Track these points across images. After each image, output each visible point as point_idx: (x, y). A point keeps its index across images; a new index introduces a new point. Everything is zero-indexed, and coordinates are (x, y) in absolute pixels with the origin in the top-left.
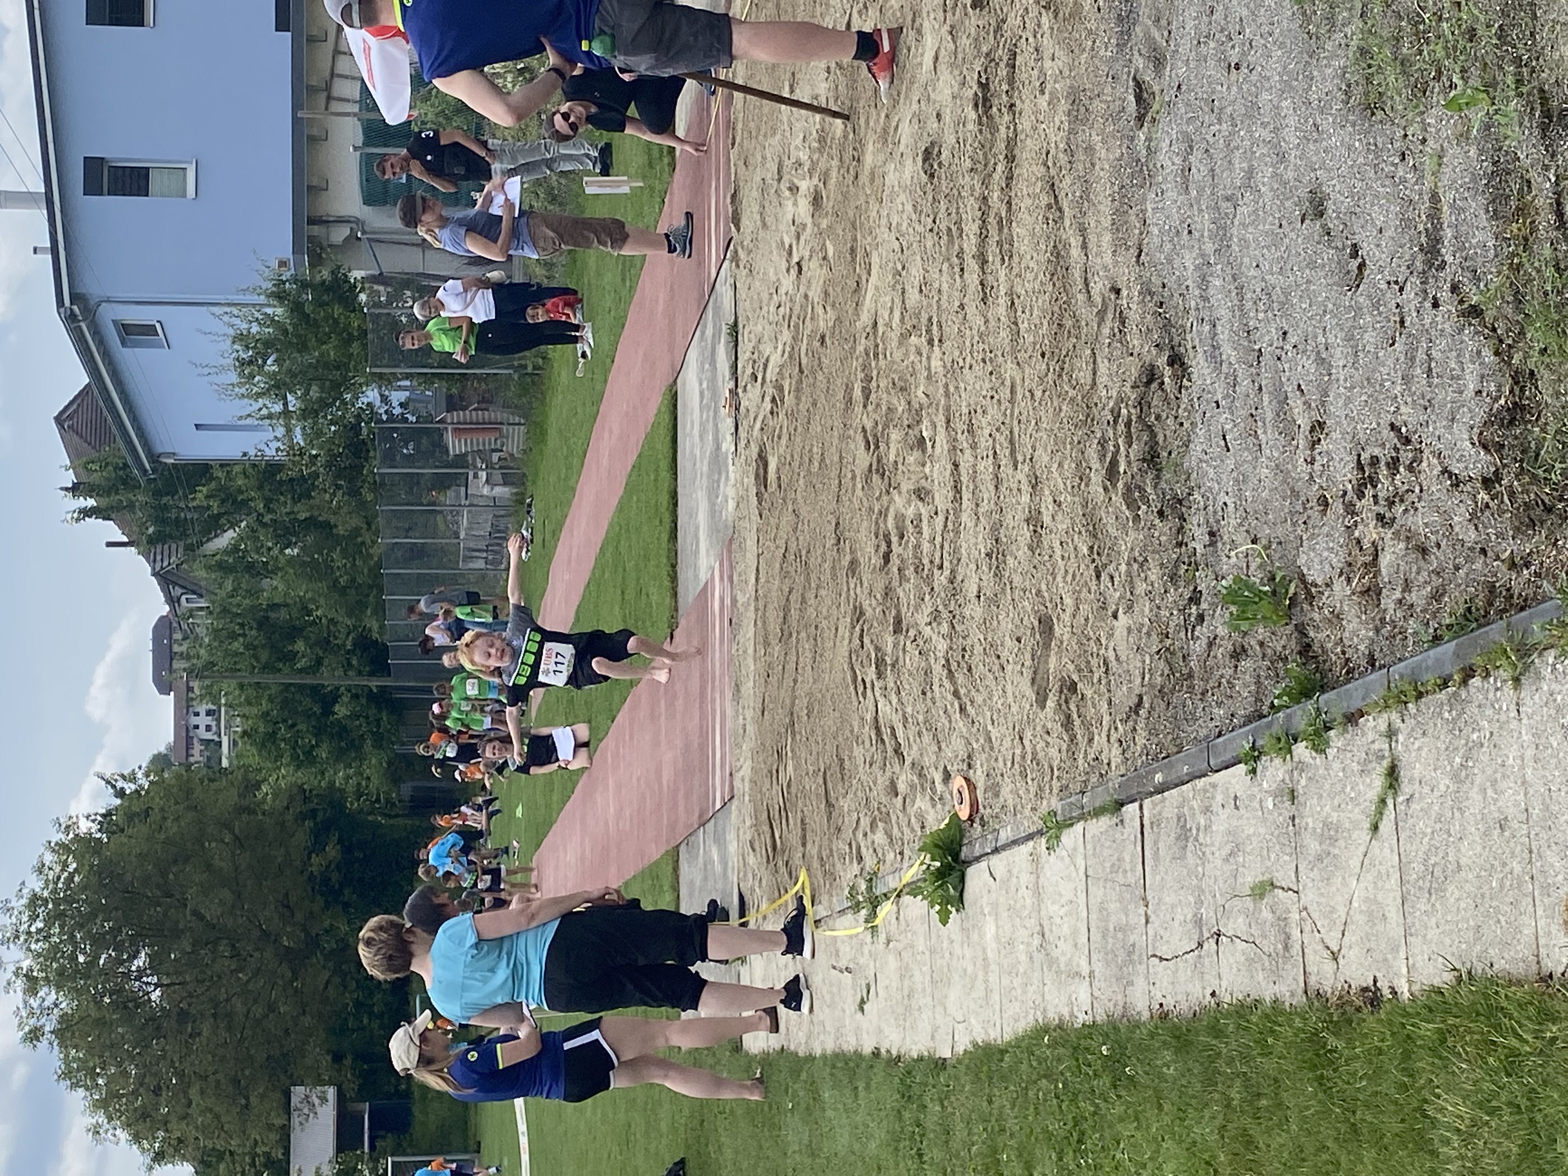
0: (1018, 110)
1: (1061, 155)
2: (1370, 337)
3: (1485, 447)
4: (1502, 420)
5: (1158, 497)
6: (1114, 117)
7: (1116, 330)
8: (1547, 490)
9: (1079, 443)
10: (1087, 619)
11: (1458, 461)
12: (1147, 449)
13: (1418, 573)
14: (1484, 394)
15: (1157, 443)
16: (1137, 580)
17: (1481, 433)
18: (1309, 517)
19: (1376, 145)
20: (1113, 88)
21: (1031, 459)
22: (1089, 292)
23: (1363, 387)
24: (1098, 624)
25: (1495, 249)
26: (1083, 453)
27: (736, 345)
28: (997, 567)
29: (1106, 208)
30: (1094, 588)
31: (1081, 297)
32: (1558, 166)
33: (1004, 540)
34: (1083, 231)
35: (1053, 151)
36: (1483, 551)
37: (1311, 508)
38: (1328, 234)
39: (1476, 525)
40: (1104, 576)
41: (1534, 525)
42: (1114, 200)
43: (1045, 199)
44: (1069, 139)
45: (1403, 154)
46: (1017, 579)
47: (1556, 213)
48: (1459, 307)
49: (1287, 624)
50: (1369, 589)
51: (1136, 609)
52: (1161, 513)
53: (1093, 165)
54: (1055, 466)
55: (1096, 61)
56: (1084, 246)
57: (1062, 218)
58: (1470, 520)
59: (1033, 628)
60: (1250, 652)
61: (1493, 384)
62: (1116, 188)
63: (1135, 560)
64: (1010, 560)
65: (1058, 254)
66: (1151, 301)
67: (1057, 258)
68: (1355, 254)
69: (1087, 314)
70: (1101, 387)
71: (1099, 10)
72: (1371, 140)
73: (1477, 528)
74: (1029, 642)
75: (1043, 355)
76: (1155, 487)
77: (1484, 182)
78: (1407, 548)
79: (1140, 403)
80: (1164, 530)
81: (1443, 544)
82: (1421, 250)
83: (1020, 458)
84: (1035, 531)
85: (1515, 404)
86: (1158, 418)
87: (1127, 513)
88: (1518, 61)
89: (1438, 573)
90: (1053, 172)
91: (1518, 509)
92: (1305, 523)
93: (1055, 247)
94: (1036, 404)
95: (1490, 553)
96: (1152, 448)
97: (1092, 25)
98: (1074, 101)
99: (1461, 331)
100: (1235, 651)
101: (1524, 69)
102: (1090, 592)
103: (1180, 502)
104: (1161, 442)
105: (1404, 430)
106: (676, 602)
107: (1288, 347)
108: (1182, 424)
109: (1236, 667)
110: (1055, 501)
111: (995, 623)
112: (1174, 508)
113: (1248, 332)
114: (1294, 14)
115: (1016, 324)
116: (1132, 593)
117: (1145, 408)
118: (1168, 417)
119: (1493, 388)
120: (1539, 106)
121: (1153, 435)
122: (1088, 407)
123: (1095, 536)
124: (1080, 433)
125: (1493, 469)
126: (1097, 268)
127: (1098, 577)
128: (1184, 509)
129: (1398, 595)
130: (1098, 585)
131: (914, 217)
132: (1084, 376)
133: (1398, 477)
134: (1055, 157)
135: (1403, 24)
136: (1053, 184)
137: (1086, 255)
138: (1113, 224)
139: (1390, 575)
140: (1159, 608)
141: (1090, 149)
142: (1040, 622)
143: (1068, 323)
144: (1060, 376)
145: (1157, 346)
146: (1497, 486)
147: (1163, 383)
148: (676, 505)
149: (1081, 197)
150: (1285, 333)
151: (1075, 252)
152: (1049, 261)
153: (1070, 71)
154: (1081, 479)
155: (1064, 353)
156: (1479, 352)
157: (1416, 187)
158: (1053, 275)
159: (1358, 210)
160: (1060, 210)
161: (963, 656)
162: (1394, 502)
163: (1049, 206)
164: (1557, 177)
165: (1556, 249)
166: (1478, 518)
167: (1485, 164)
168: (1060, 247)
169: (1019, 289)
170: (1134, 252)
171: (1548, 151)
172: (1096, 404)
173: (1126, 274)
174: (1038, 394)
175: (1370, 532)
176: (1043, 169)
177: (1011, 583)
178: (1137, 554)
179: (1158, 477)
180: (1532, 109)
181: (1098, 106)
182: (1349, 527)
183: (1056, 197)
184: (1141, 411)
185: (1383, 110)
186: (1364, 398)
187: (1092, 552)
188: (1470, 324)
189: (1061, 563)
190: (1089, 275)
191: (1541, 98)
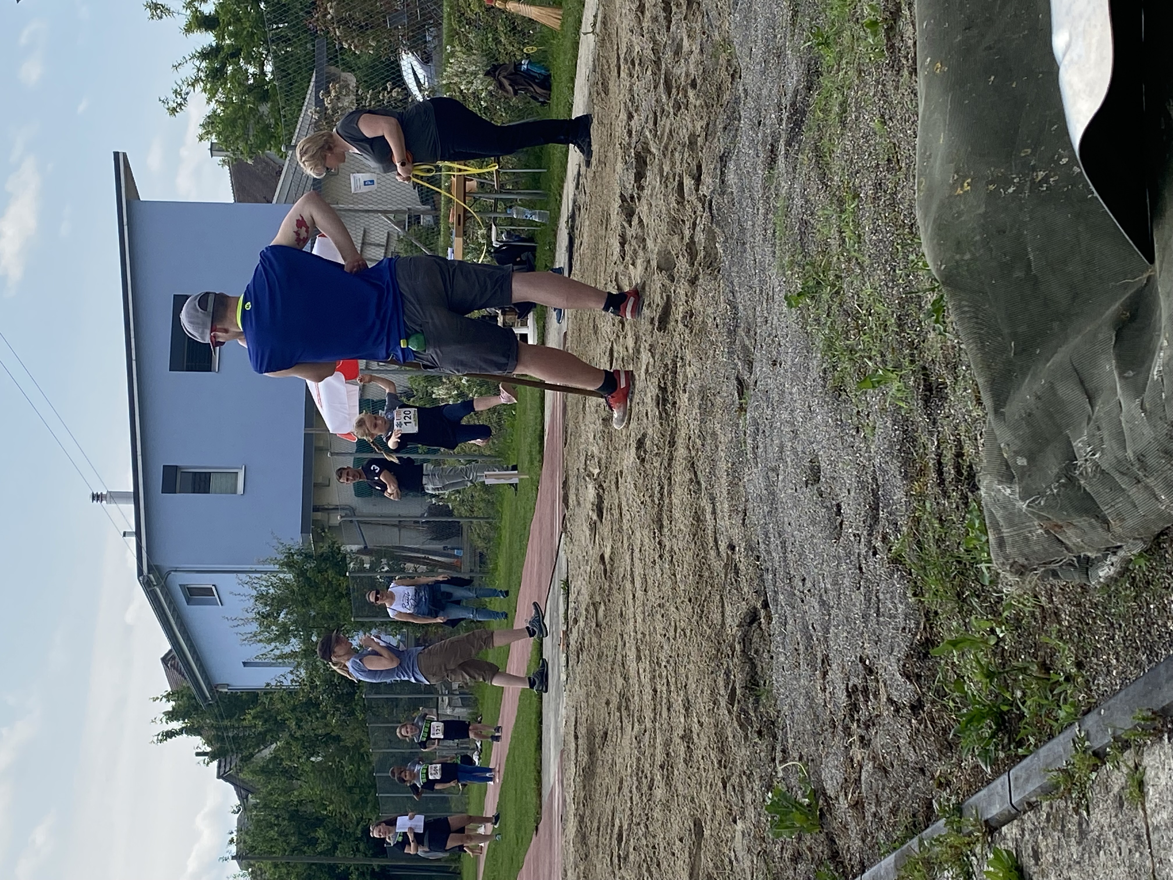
0: (677, 406)
1: (697, 440)
2: (847, 582)
3: (908, 677)
4: (919, 653)
5: (757, 718)
6: (726, 409)
7: (733, 580)
8: (953, 716)
9: (712, 673)
10: (720, 824)
11: (896, 689)
12: (748, 678)
13: (883, 789)
14: (907, 631)
15: (756, 673)
16: (746, 790)
17: (904, 666)
18: (825, 738)
19: (841, 421)
20: (727, 386)
21: (686, 685)
22: (718, 549)
23: (844, 625)
24: (726, 828)
25: (906, 505)
26: (715, 681)
27: (568, 596)
28: (668, 777)
29: (724, 480)
30: (722, 796)
31: (713, 553)
32: (939, 432)
33: (673, 754)
34: (713, 500)
35: (693, 438)
36: (922, 771)
37: (827, 730)
38: (821, 496)
39: (914, 747)
40: (729, 787)
41: (952, 748)
42: (728, 475)
43: (688, 475)
44: (701, 427)
45: (858, 428)
46: (680, 788)
47: (938, 471)
48: (890, 555)
49: (820, 832)
50: (857, 802)
51: (747, 815)
52: (760, 733)
53: (717, 447)
54: (699, 692)
55: (717, 366)
56: (714, 512)
57: (700, 489)
58: (910, 743)
59: (690, 830)
60: (804, 857)
61: (913, 621)
62: (730, 465)
63: (744, 773)
64: (676, 772)
65: (698, 518)
66: (752, 556)
67: (697, 522)
68: (839, 513)
69: (718, 566)
70: (728, 626)
71: (717, 326)
72: (838, 417)
73: (915, 750)
74: (687, 841)
75: (690, 601)
76: (755, 711)
77: (898, 447)
78: (874, 767)
79: (744, 640)
80: (763, 745)
81: (895, 764)
82: (870, 507)
83: (679, 686)
84: (688, 747)
85: (927, 639)
86: (757, 652)
87: (741, 732)
88: (911, 345)
89: (895, 790)
90: (693, 453)
91: (938, 734)
92: (822, 743)
93: (696, 512)
94: (687, 640)
95: (928, 774)
96: (752, 677)
97: (713, 338)
98: (703, 397)
99: (891, 576)
100: (794, 855)
101: (915, 352)
102: (721, 800)
103: (773, 723)
104: (759, 672)
105: (867, 662)
106: (541, 801)
107: (805, 591)
108: (772, 657)
109: (795, 869)
110: (699, 722)
111: (669, 824)
112: (769, 729)
113: (790, 579)
114: (797, 318)
115: (674, 575)
116: (743, 801)
117: (747, 644)
118: (764, 651)
119: (913, 626)
120: (922, 382)
121: (753, 666)
122: (719, 643)
123: (723, 752)
124: (713, 665)
125: (917, 697)
126: (723, 529)
127: (725, 787)
128: (776, 729)
129: (874, 809)
130: (725, 794)
131: (636, 493)
132: (716, 617)
133: (869, 703)
134: (694, 442)
135: (849, 320)
136: (693, 463)
137: (715, 519)
138: (728, 494)
139: (867, 791)
140: (760, 815)
141: (714, 434)
142: (695, 825)
143: (706, 574)
144: (701, 617)
145: (756, 592)
146: (921, 712)
147: (760, 623)
148: (541, 723)
149: (710, 473)
150: (804, 580)
151: (708, 516)
152: (692, 524)
153: (701, 374)
154: (715, 704)
155: (703, 598)
156: (905, 594)
157: (866, 455)
158: (694, 535)
159: (836, 475)
160: (699, 483)
161: (654, 853)
162: (869, 725)
163: (691, 481)
164: (938, 440)
165: (938, 503)
166: (915, 740)
167: (898, 432)
168: (699, 513)
169: (676, 548)
170: (741, 515)
171: (930, 419)
172: (724, 641)
173: (737, 534)
174: (688, 632)
175: (857, 753)
176: (687, 452)
177: (676, 791)
178: (745, 768)
179: (757, 701)
180: (919, 385)
181: (719, 400)
182: (846, 747)
183: (695, 473)
184: (744, 646)
185: (845, 391)
186: (845, 634)
187: (721, 765)
188: (898, 570)
189: (704, 774)
190: (718, 535)
191: (923, 375)
